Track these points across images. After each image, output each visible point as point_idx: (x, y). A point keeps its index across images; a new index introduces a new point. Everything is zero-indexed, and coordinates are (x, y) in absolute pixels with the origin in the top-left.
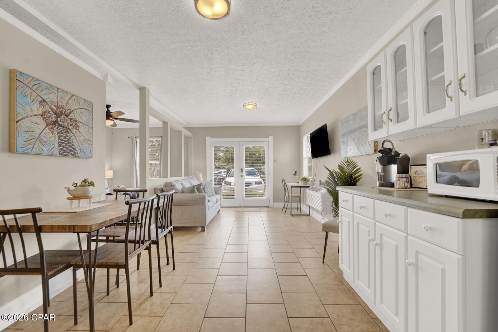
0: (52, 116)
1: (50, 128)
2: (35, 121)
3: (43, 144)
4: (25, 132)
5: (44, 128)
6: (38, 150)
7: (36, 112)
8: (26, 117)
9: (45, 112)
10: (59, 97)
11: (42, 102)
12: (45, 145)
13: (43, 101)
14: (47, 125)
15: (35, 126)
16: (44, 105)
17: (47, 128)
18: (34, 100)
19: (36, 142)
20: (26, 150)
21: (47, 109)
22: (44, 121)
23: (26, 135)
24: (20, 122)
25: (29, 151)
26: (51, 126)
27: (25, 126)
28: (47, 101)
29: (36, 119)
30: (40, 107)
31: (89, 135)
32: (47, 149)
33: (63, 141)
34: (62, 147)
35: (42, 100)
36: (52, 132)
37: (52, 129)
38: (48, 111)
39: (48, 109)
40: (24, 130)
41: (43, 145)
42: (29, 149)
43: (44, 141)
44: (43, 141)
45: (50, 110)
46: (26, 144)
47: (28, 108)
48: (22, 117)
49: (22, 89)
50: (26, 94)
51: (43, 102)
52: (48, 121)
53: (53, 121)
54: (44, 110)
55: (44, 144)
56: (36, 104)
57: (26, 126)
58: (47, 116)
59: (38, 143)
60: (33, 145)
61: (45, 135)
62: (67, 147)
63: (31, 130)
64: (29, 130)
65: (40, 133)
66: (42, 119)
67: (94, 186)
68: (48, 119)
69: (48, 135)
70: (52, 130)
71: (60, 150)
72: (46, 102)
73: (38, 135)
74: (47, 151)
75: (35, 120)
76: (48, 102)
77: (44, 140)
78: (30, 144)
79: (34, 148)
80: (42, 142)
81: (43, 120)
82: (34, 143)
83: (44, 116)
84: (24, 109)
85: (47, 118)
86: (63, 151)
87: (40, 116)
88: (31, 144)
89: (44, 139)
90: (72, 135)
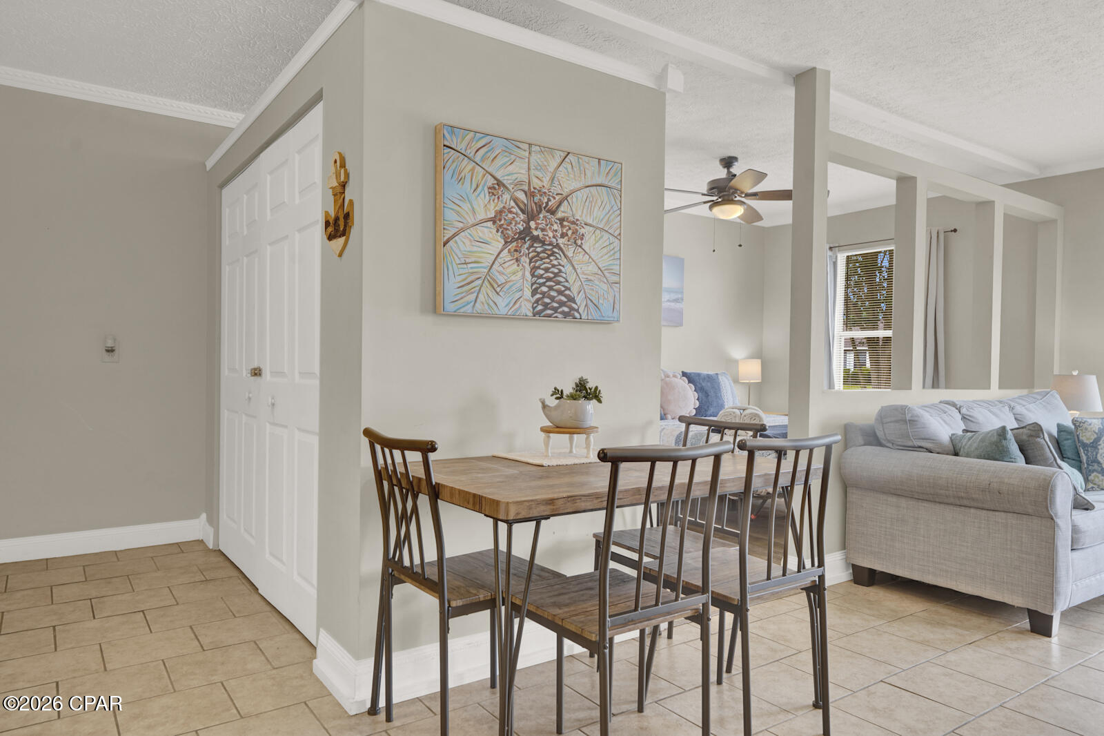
0: (518, 219)
1: (512, 250)
2: (480, 238)
3: (496, 291)
4: (460, 266)
5: (499, 250)
6: (486, 305)
7: (481, 215)
8: (462, 230)
9: (501, 212)
10: (532, 167)
11: (495, 188)
12: (500, 293)
13: (498, 184)
14: (506, 242)
15: (479, 249)
16: (500, 193)
17: (506, 250)
18: (477, 186)
19: (482, 286)
20: (464, 306)
21: (506, 203)
22: (499, 234)
23: (462, 271)
24: (451, 243)
25: (468, 309)
26: (514, 244)
27: (460, 250)
28: (505, 182)
29: (483, 232)
30: (491, 201)
31: (611, 256)
32: (507, 301)
33: (541, 281)
34: (541, 296)
35: (495, 182)
36: (517, 260)
37: (516, 251)
38: (507, 207)
39: (508, 203)
40: (458, 262)
41: (498, 293)
42: (468, 303)
43: (500, 283)
44: (497, 283)
45: (513, 204)
46: (462, 293)
47: (466, 206)
48: (453, 231)
49: (455, 164)
50: (463, 174)
51: (497, 187)
52: (508, 231)
53: (518, 231)
54: (501, 206)
55: (498, 289)
56: (482, 195)
57: (462, 249)
58: (505, 219)
59: (486, 289)
60: (475, 294)
61: (501, 269)
62: (553, 293)
63: (473, 260)
64: (468, 261)
65: (490, 265)
66: (495, 231)
67: (600, 401)
68: (509, 228)
69: (509, 266)
70: (516, 255)
71: (535, 303)
72: (504, 186)
73: (486, 271)
74: (506, 306)
75: (481, 234)
76: (508, 186)
77: (498, 281)
78: (469, 292)
79: (478, 300)
80: (495, 286)
81: (497, 231)
82: (478, 288)
83: (500, 220)
84: (458, 213)
85: (505, 226)
86: (543, 306)
87: (492, 222)
88: (472, 293)
89: (500, 277)
90: (564, 261)
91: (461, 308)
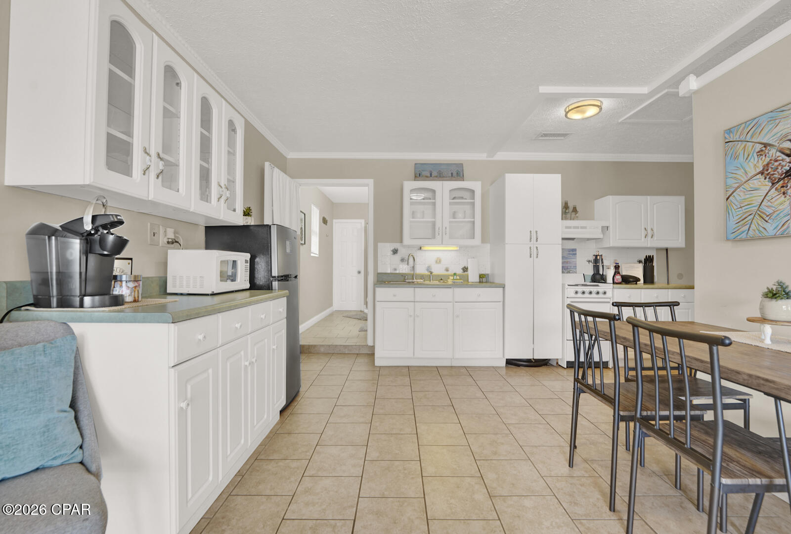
0: (784, 163)
1: (779, 188)
2: (751, 188)
3: (765, 220)
4: (736, 210)
5: (767, 191)
6: (757, 231)
7: (752, 172)
8: (738, 187)
9: (768, 164)
11: (762, 151)
12: (769, 221)
13: (765, 147)
14: (773, 184)
15: (751, 195)
16: (767, 151)
17: (774, 189)
18: (748, 155)
19: (753, 219)
20: (739, 235)
21: (772, 156)
22: (767, 180)
23: (738, 213)
24: (730, 198)
25: (744, 236)
26: (782, 182)
27: (737, 201)
28: (771, 142)
29: (753, 184)
30: (760, 159)
32: (774, 225)
35: (763, 146)
36: (784, 193)
37: (783, 187)
38: (773, 158)
39: (774, 156)
40: (735, 207)
41: (767, 221)
42: (743, 232)
43: (768, 214)
44: (765, 214)
45: (779, 154)
46: (739, 226)
47: (741, 172)
48: (732, 190)
49: (733, 149)
50: (738, 153)
51: (764, 149)
52: (774, 176)
53: (785, 171)
54: (768, 160)
55: (767, 219)
56: (752, 160)
57: (738, 199)
58: (772, 168)
59: (758, 219)
60: (748, 226)
61: (769, 204)
63: (746, 204)
64: (742, 205)
65: (760, 203)
66: (763, 179)
68: (776, 172)
69: (776, 200)
70: (783, 190)
72: (770, 145)
73: (756, 208)
74: (774, 229)
75: (752, 186)
76: (773, 143)
78: (744, 225)
79: (751, 229)
80: (764, 216)
81: (765, 179)
82: (750, 221)
83: (767, 170)
84: (735, 178)
85: (772, 173)
87: (760, 174)
88: (747, 225)
89: (768, 210)
91: (737, 236)
